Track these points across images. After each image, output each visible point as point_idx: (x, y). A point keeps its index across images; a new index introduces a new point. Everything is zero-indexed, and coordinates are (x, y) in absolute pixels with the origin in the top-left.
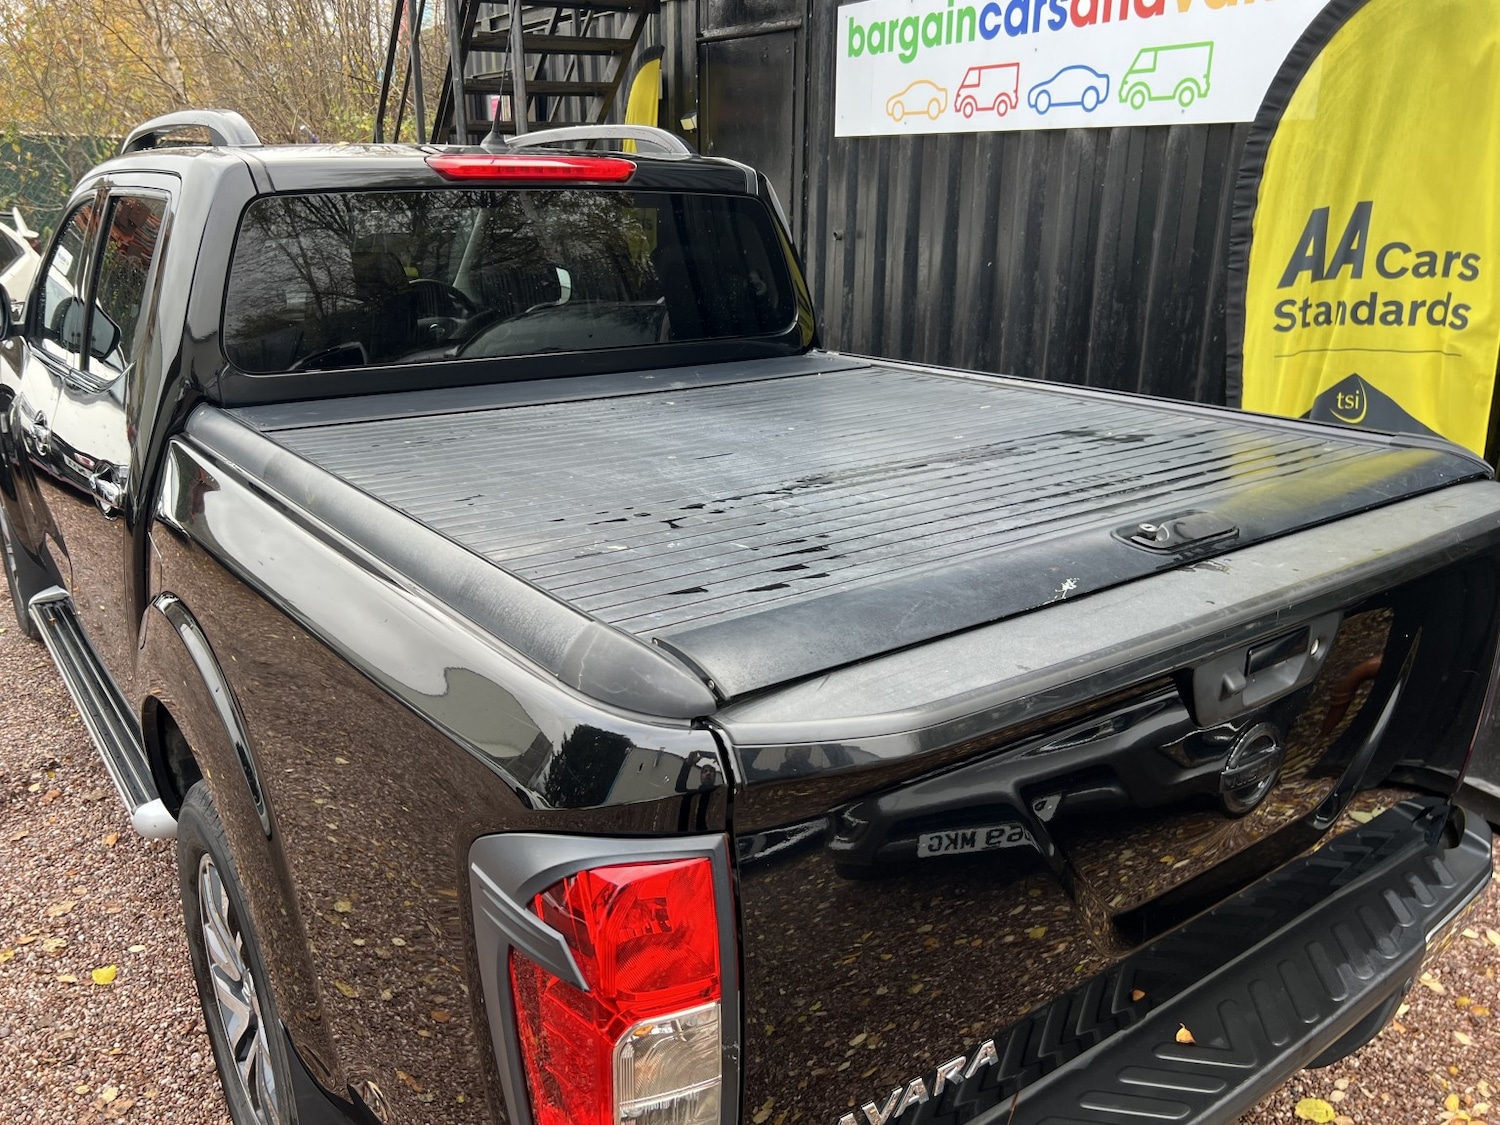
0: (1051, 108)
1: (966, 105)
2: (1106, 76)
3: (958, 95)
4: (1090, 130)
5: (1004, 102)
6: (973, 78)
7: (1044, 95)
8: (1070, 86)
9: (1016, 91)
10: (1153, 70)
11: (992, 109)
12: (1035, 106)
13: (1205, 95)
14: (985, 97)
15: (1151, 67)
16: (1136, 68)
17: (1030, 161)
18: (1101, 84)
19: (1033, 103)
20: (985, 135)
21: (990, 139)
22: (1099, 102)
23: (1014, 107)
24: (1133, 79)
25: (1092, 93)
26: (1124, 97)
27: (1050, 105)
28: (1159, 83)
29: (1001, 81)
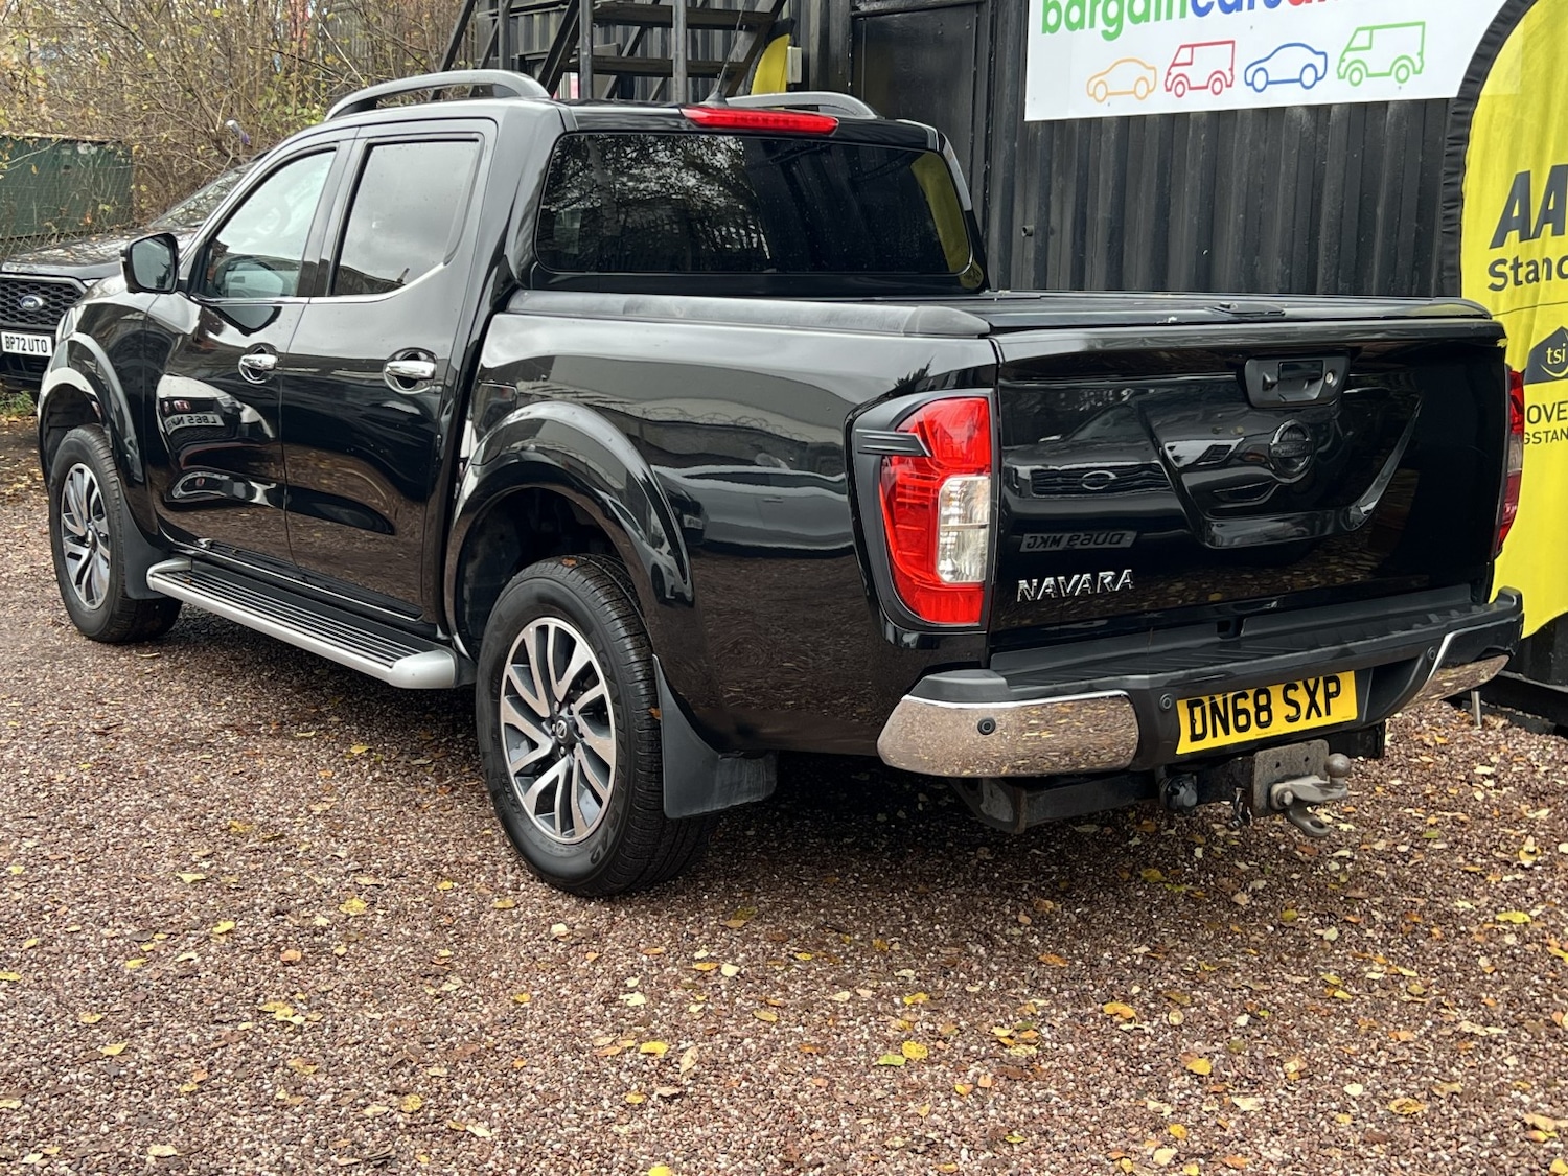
0: (1269, 86)
1: (1177, 83)
2: (1324, 53)
3: (1169, 74)
4: (1309, 107)
5: (1219, 80)
6: (1185, 55)
7: (1261, 73)
8: (1288, 64)
9: (1231, 69)
10: (1370, 48)
11: (1207, 87)
12: (1252, 84)
13: (1420, 72)
14: (1198, 75)
15: (1367, 44)
16: (1353, 45)
17: (1247, 141)
18: (1319, 61)
19: (1249, 80)
20: (1199, 115)
21: (1204, 119)
22: (1317, 79)
23: (1230, 86)
24: (1350, 57)
25: (1310, 70)
26: (1342, 74)
27: (1268, 83)
28: (1377, 60)
29: (1218, 58)
